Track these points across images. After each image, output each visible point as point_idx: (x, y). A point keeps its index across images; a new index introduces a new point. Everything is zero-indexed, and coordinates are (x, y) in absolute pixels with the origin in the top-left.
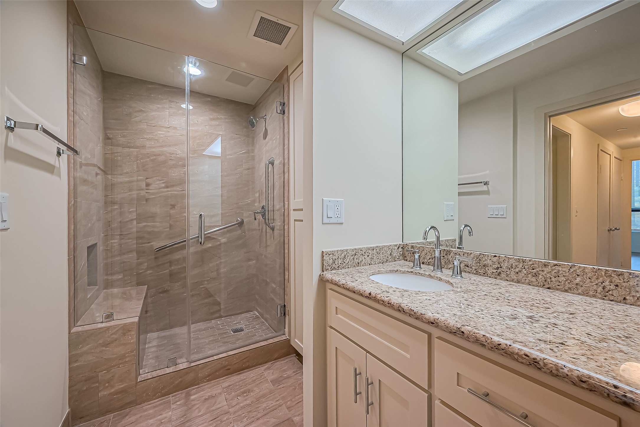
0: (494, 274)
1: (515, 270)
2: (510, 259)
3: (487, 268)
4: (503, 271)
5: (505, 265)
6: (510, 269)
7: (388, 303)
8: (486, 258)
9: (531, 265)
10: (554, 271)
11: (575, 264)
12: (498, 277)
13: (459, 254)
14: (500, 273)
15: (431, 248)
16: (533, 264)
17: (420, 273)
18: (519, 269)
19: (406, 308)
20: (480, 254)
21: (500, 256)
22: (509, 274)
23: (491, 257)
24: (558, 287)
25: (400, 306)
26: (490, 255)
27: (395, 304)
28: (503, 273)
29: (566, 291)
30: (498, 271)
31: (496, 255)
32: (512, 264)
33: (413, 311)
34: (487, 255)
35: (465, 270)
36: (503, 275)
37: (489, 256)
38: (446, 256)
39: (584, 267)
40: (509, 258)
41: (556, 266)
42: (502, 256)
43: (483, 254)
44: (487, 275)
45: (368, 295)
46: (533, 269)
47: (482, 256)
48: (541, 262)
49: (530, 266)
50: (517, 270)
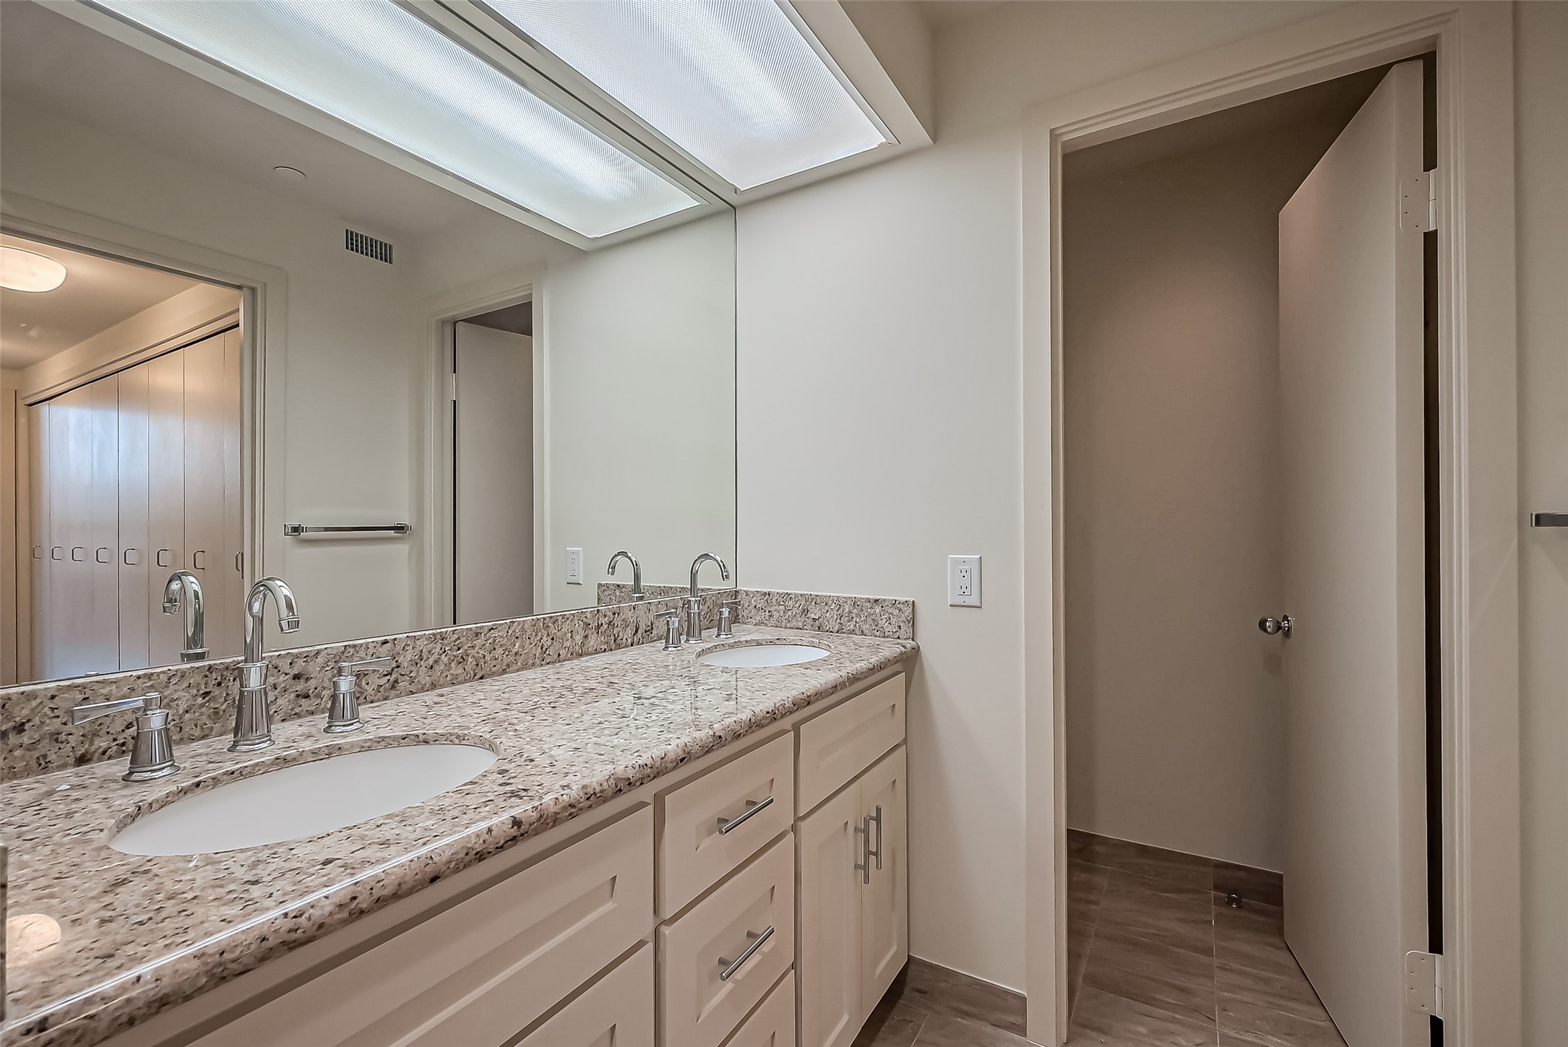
0: (381, 689)
1: (427, 662)
2: (418, 639)
3: (364, 682)
4: (401, 675)
5: (405, 659)
6: (417, 664)
7: (588, 799)
8: (362, 654)
9: (455, 641)
10: (489, 641)
11: (514, 620)
12: (393, 693)
13: (276, 668)
14: (396, 681)
15: (139, 678)
16: (459, 638)
17: (233, 773)
18: (435, 656)
19: (630, 773)
20: (345, 646)
21: (395, 639)
22: (415, 678)
23: (375, 647)
24: (493, 669)
25: (618, 780)
26: (373, 642)
27: (605, 786)
28: (403, 678)
29: (504, 672)
30: (392, 679)
31: (387, 638)
32: (422, 651)
33: (646, 765)
34: (364, 646)
35: (297, 710)
36: (402, 685)
37: (369, 646)
38: (216, 691)
39: (524, 621)
40: (415, 637)
41: (492, 631)
42: (400, 639)
43: (355, 646)
44: (365, 698)
45: (514, 832)
46: (459, 649)
47: (352, 650)
48: (471, 629)
49: (453, 644)
50: (431, 661)
